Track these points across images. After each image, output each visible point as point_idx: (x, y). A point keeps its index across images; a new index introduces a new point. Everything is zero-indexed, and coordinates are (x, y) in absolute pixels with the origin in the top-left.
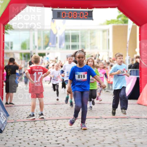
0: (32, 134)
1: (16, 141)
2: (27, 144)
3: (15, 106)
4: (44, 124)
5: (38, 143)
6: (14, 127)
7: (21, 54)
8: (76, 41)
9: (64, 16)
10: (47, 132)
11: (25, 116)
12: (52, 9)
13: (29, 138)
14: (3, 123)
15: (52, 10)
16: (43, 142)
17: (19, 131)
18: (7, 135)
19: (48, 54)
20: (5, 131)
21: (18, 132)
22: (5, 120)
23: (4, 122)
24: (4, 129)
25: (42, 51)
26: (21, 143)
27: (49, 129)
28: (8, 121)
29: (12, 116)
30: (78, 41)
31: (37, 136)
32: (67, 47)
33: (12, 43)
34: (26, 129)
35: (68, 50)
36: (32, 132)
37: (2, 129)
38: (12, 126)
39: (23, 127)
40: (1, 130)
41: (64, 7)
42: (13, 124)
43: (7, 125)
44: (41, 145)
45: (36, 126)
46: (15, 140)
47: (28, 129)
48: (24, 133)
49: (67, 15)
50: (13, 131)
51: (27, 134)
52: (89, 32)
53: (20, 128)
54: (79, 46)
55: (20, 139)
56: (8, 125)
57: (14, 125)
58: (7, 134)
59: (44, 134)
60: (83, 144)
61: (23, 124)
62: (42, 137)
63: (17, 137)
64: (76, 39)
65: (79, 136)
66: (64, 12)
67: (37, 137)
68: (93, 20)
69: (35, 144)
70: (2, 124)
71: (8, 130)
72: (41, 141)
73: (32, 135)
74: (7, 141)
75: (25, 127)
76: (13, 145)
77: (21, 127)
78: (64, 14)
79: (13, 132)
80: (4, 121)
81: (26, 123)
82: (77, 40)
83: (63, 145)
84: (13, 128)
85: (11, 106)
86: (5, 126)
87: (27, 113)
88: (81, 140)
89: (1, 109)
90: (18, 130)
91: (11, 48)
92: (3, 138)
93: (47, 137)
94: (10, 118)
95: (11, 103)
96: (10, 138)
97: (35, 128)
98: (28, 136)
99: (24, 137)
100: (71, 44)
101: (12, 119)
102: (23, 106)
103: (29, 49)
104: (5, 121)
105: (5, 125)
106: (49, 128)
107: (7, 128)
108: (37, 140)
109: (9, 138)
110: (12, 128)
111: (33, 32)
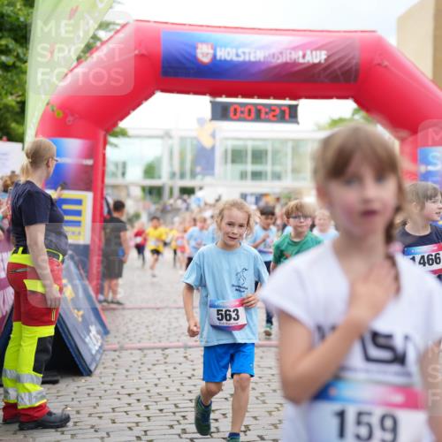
0: (157, 382)
1: (119, 399)
2: (144, 408)
3: (124, 309)
4: (185, 357)
5: (168, 407)
6: (119, 361)
7: (144, 189)
8: (261, 163)
9: (235, 114)
10: (190, 378)
11: (144, 334)
12: (212, 99)
13: (149, 391)
14: (94, 352)
15: (211, 102)
16: (179, 405)
17: (127, 373)
18: (102, 383)
19: (201, 188)
20: (98, 371)
21: (127, 376)
22: (99, 344)
23: (98, 351)
24: (96, 367)
25: (187, 183)
26: (129, 404)
27: (194, 370)
28: (106, 347)
29: (116, 334)
30: (266, 163)
31: (167, 388)
32: (243, 176)
33: (124, 165)
34: (144, 368)
35: (243, 183)
36: (158, 376)
37: (92, 368)
38: (113, 360)
39: (139, 364)
40: (90, 371)
41: (235, 96)
42: (117, 353)
43: (104, 357)
44: (174, 413)
45: (166, 363)
46: (119, 396)
47: (149, 369)
48: (140, 378)
49: (242, 112)
50: (114, 371)
51: (146, 383)
52: (290, 144)
53: (131, 366)
54: (266, 173)
55: (129, 395)
56: (106, 355)
57: (118, 356)
58: (103, 380)
59: (182, 384)
60: (270, 413)
61: (137, 355)
62: (178, 390)
63: (123, 387)
64: (261, 158)
65: (261, 393)
66: (236, 106)
67: (168, 390)
68: (298, 123)
69: (161, 410)
70: (92, 355)
71: (105, 368)
72: (176, 402)
73: (156, 385)
74: (100, 397)
75: (142, 364)
76: (113, 409)
77: (134, 361)
78: (235, 110)
79: (114, 374)
80: (97, 348)
81: (146, 351)
82: (264, 160)
83: (224, 415)
84: (117, 365)
85: (114, 309)
86: (100, 359)
87: (147, 327)
88: (264, 402)
89: (93, 318)
90: (127, 371)
91: (123, 174)
92: (92, 389)
93: (190, 392)
94: (110, 338)
95: (115, 300)
96: (109, 392)
97: (163, 367)
98: (148, 387)
99: (138, 389)
100: (250, 167)
101: (116, 340)
102: (141, 309)
103: (160, 177)
104: (100, 347)
105: (98, 357)
106: (194, 367)
107: (103, 363)
108: (167, 399)
109: (106, 391)
110: (113, 364)
111: (170, 142)
